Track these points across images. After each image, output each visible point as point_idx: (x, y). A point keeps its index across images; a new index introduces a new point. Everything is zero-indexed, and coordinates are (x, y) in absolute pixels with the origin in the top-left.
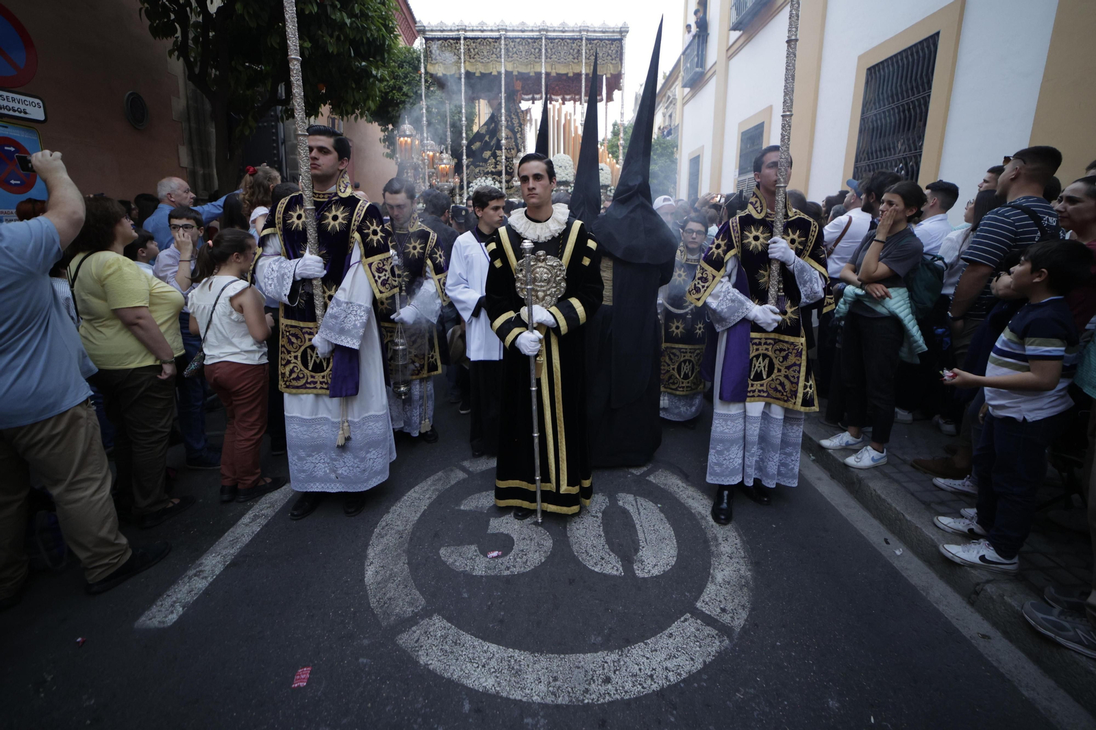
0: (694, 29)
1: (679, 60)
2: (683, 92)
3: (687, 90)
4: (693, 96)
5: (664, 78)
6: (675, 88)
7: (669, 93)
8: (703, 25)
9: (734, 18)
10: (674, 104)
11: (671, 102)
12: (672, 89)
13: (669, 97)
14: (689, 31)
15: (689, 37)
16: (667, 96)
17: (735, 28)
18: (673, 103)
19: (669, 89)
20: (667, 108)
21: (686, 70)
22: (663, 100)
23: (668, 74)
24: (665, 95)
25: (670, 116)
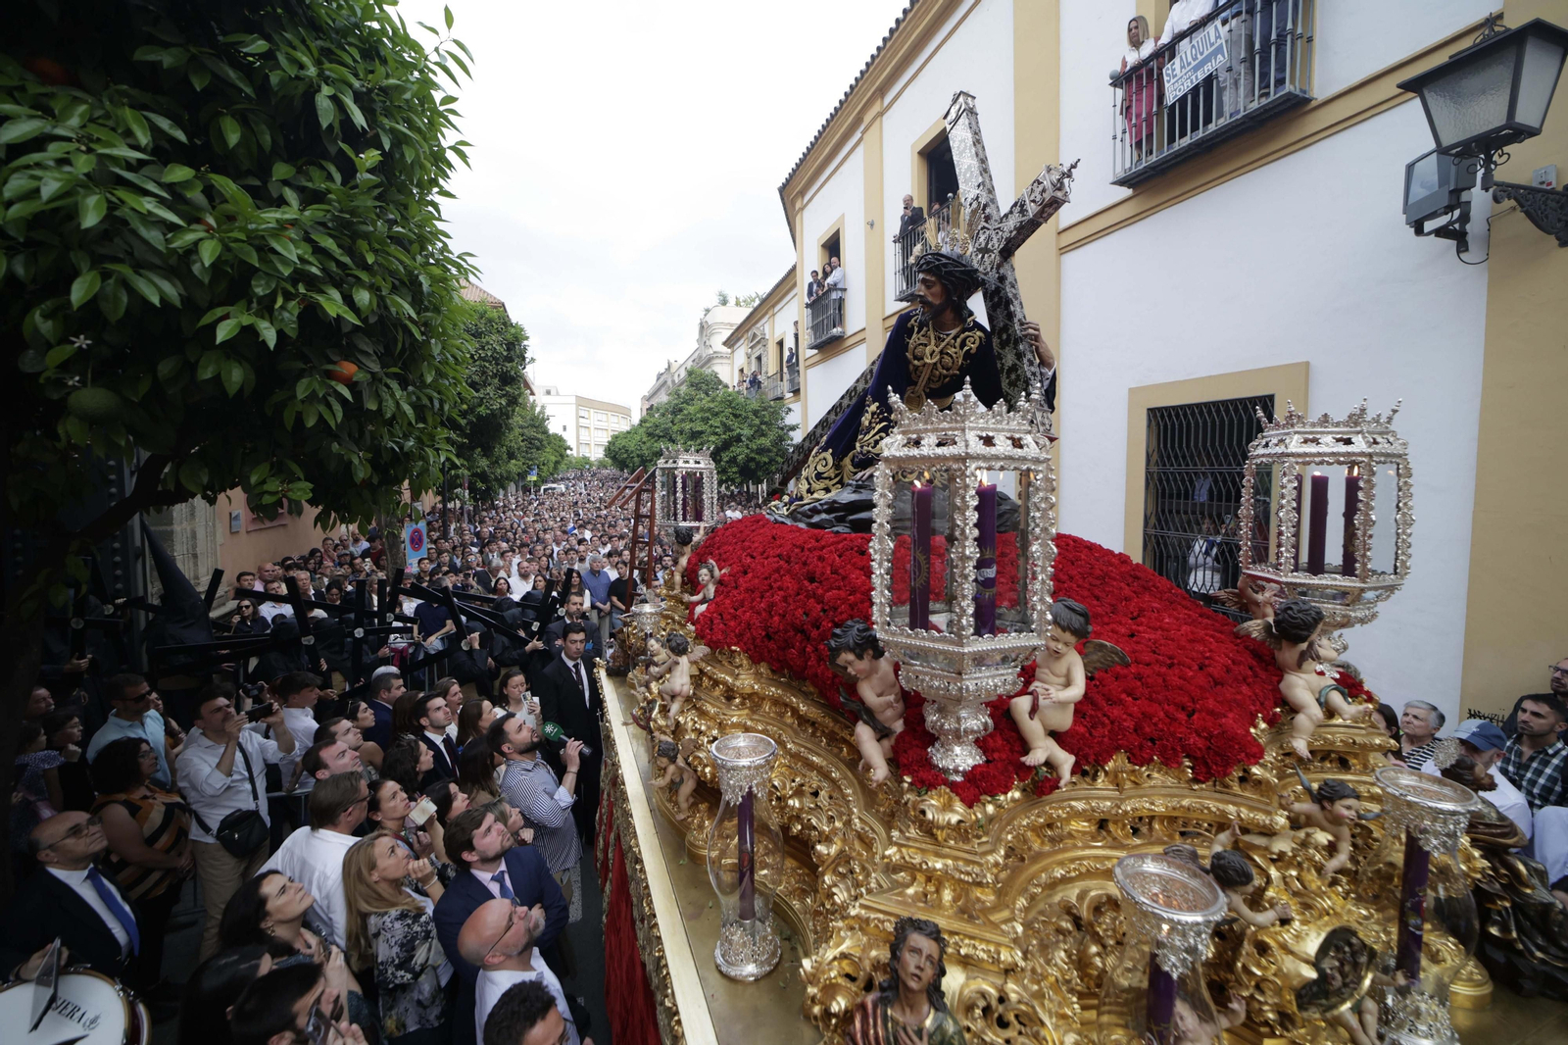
3: (813, 351)
4: (824, 360)
25: (759, 358)
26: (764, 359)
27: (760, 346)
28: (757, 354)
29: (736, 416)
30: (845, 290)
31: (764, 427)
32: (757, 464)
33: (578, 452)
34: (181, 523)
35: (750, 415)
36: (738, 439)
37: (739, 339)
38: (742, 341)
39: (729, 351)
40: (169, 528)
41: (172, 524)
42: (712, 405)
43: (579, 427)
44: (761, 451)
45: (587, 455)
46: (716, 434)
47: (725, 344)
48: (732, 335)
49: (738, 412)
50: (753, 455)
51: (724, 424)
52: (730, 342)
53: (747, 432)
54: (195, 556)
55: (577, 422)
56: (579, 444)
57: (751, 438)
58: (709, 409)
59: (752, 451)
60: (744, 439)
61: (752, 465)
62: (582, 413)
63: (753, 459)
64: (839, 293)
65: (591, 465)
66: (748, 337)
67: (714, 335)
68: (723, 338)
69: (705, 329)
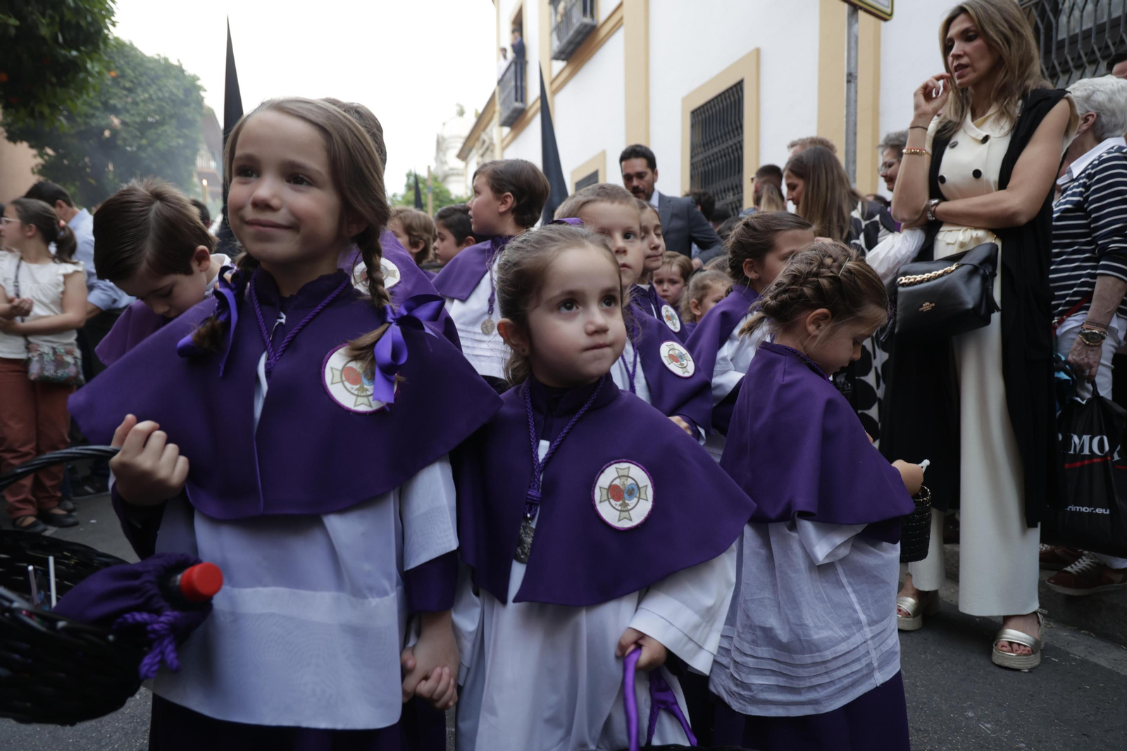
0: (510, 55)
1: (494, 94)
2: (501, 132)
3: (506, 130)
4: (514, 138)
5: (475, 116)
6: (491, 130)
7: (484, 136)
8: (520, 50)
9: (556, 45)
10: (492, 151)
11: (487, 149)
12: (487, 131)
13: (484, 142)
14: (505, 57)
15: (504, 64)
16: (481, 140)
17: (557, 57)
18: (491, 148)
19: (484, 129)
20: (482, 156)
21: (503, 103)
23: (480, 111)
24: (478, 139)
37: (470, 150)
38: (474, 151)
39: (462, 163)
47: (458, 157)
48: (464, 145)
52: (463, 155)
66: (478, 145)
67: (447, 149)
68: (456, 151)
69: (440, 144)
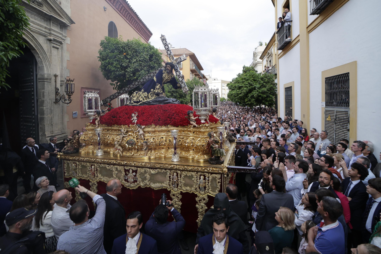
3: (280, 51)
5: (266, 45)
7: (269, 51)
10: (272, 56)
11: (270, 55)
12: (270, 50)
13: (269, 53)
16: (268, 53)
20: (268, 58)
21: (279, 40)
22: (266, 54)
23: (267, 43)
24: (267, 52)
25: (270, 61)
26: (272, 61)
27: (270, 57)
28: (269, 60)
29: (255, 80)
30: (291, 21)
31: (265, 84)
32: (262, 97)
33: (222, 96)
34: (48, 115)
35: (260, 80)
36: (255, 88)
37: (264, 56)
38: (265, 56)
39: (262, 60)
40: (43, 116)
41: (44, 115)
42: (246, 77)
43: (222, 89)
44: (263, 93)
45: (224, 97)
46: (247, 87)
47: (260, 58)
48: (262, 55)
49: (255, 79)
50: (260, 94)
51: (249, 83)
52: (262, 58)
53: (258, 86)
54: (52, 125)
55: (222, 88)
56: (222, 94)
57: (259, 88)
58: (245, 79)
59: (259, 92)
60: (256, 88)
61: (260, 98)
62: (223, 85)
63: (260, 96)
64: (289, 23)
65: (225, 100)
66: (267, 54)
67: (257, 56)
68: (259, 57)
69: (255, 55)
